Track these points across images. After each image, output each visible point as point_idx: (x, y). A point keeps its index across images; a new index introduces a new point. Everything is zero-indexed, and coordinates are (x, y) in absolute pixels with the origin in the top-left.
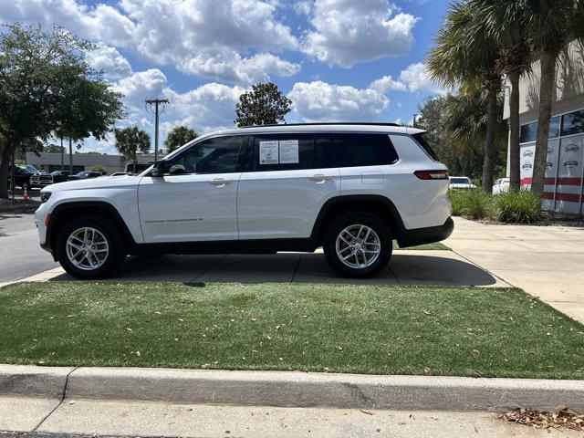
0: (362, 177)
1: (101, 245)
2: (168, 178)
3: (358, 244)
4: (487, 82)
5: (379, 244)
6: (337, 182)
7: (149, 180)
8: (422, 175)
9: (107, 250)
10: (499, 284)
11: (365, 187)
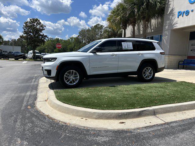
0: (149, 54)
1: (76, 76)
3: (148, 72)
5: (153, 72)
8: (161, 53)
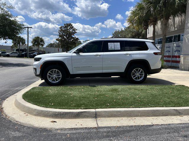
0: (139, 54)
1: (59, 75)
2: (81, 54)
3: (138, 74)
4: (145, 27)
6: (133, 55)
7: (75, 54)
8: (155, 54)
9: (61, 76)
10: (176, 84)
11: (140, 57)
